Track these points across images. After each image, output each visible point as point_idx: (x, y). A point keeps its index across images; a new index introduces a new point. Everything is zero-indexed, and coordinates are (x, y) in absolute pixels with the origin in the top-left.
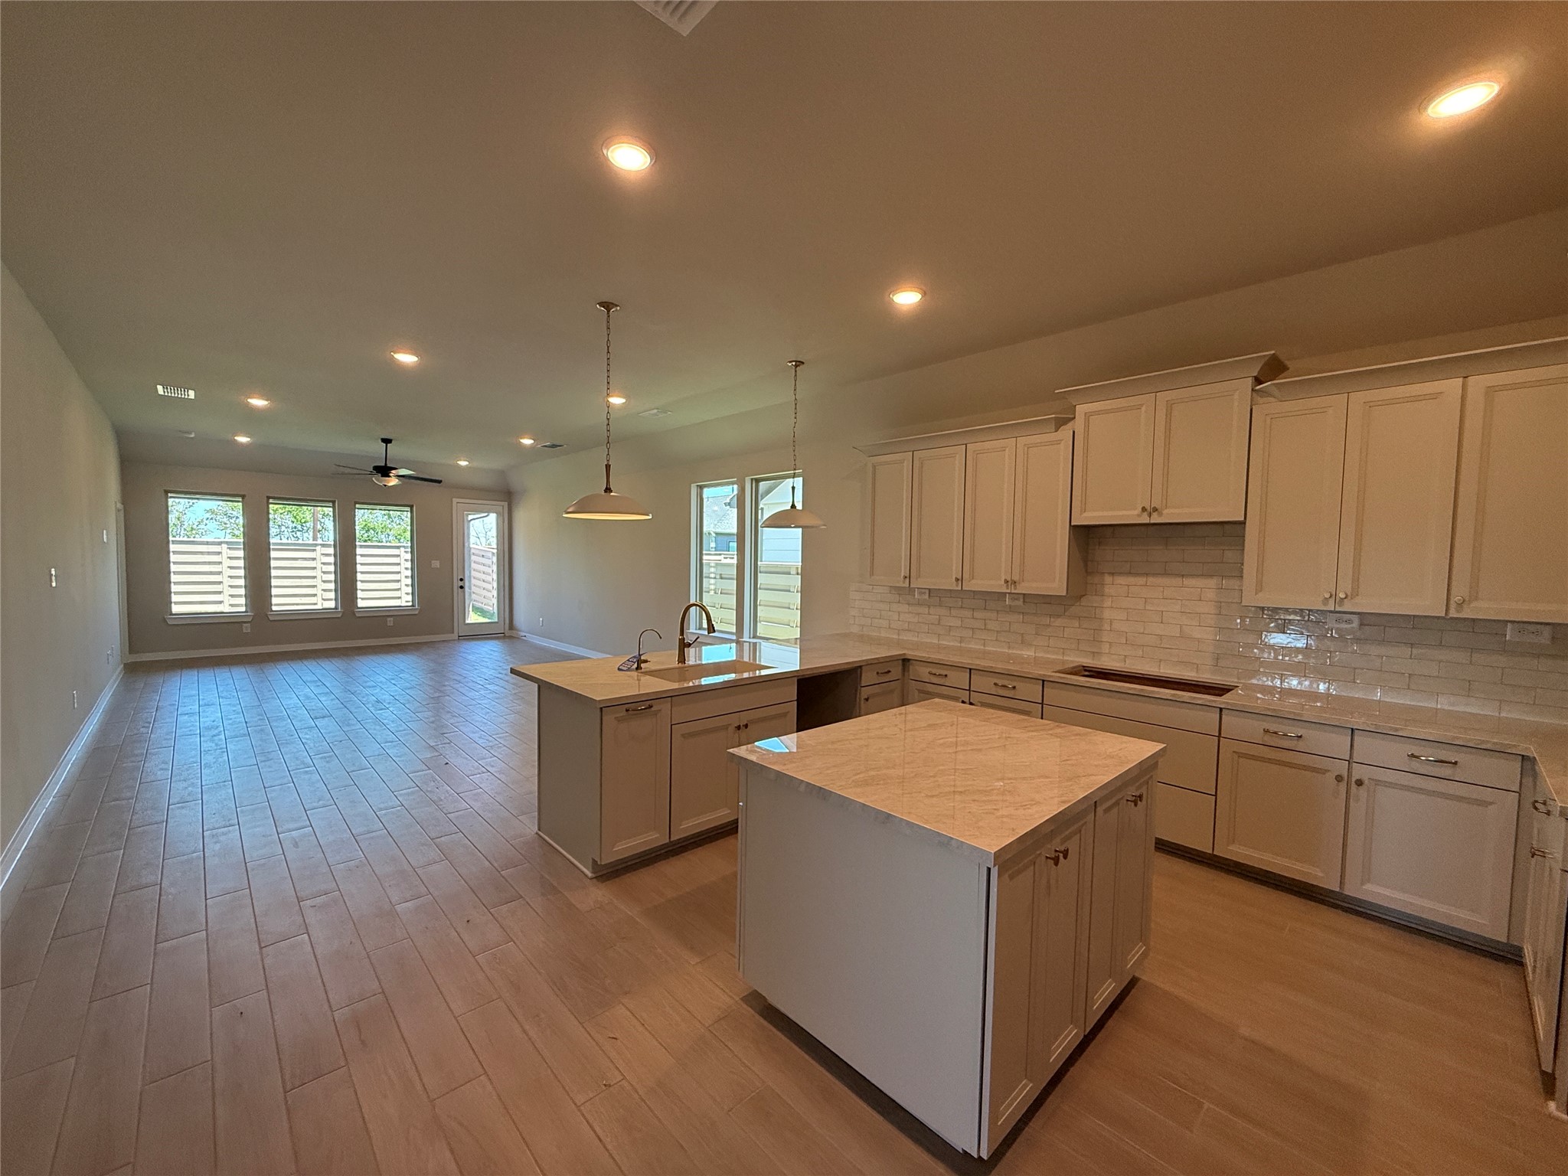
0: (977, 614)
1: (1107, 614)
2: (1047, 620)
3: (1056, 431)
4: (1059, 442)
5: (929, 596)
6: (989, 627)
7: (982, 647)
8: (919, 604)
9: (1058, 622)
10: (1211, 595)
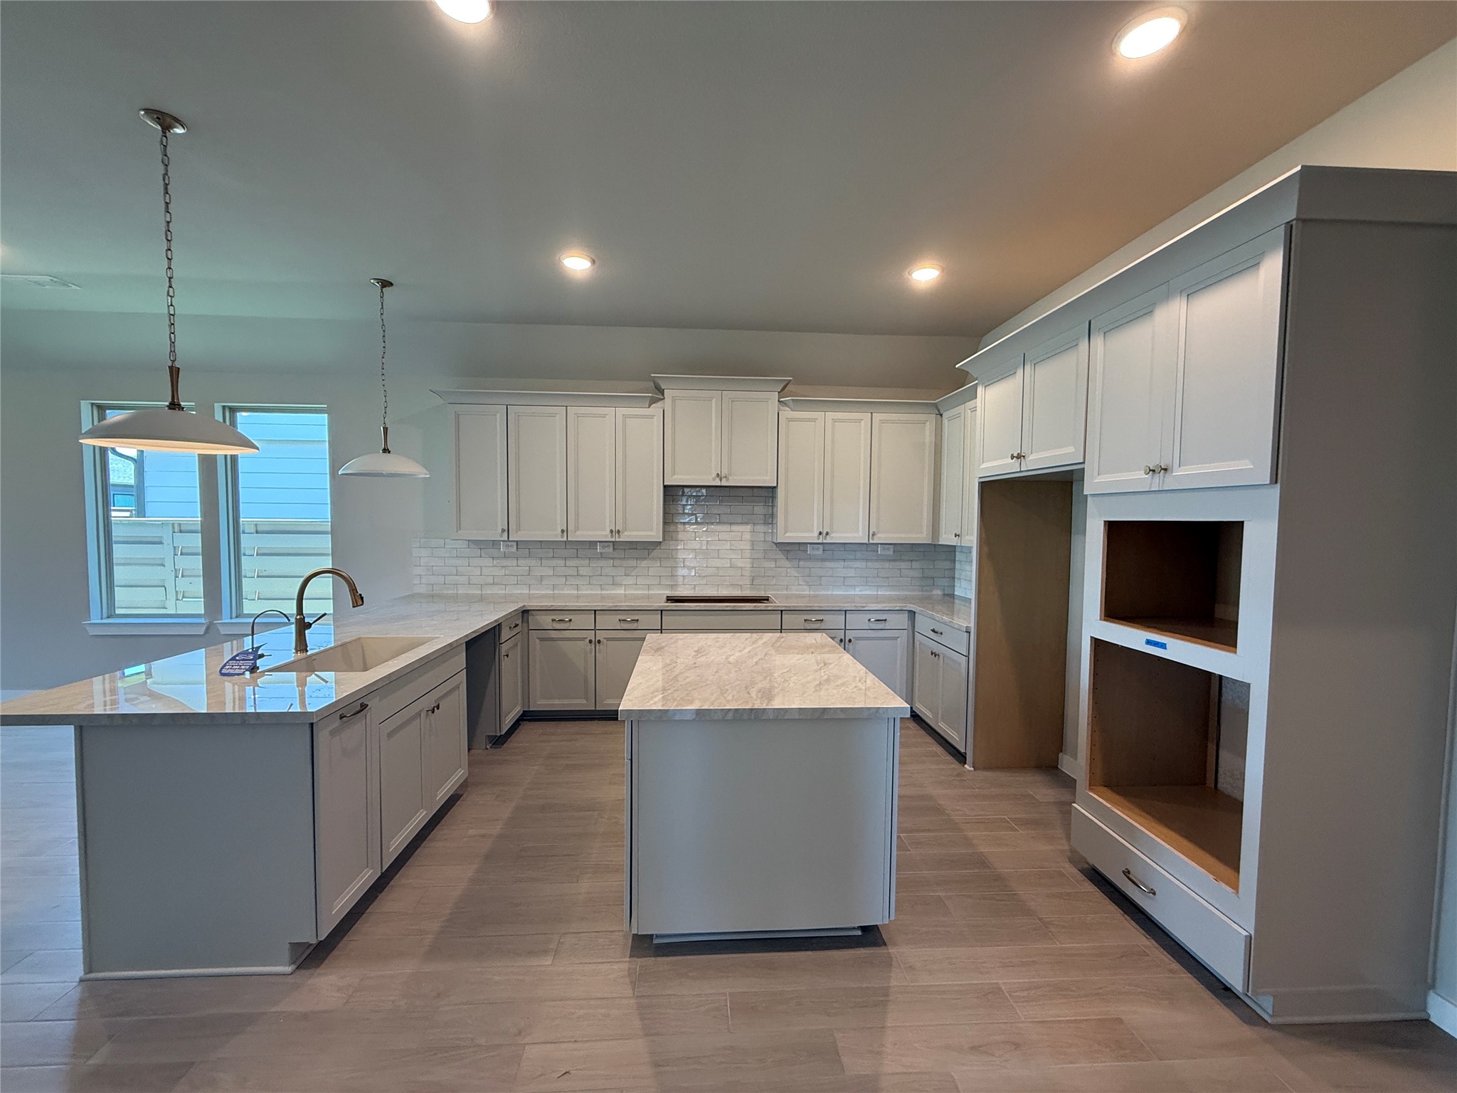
0: (569, 563)
1: (681, 555)
2: (633, 563)
3: (649, 408)
4: (652, 417)
5: (517, 548)
6: (581, 573)
7: (576, 592)
8: (505, 556)
9: (644, 563)
10: (747, 536)
